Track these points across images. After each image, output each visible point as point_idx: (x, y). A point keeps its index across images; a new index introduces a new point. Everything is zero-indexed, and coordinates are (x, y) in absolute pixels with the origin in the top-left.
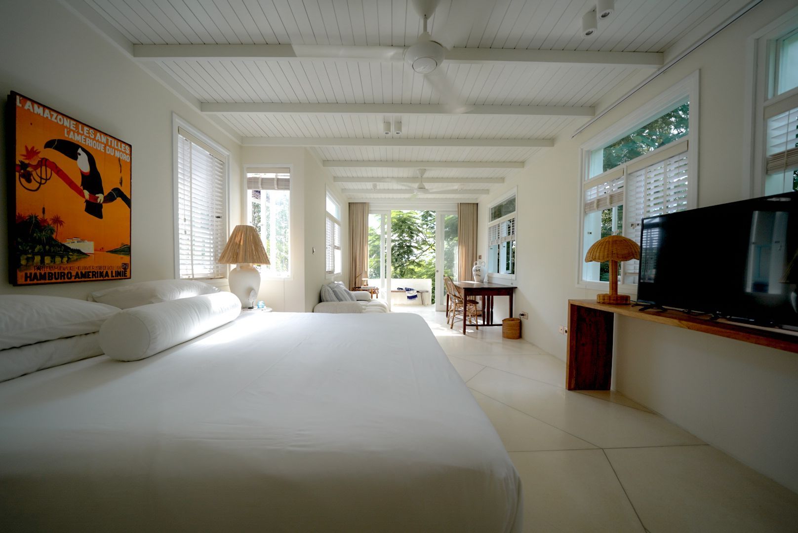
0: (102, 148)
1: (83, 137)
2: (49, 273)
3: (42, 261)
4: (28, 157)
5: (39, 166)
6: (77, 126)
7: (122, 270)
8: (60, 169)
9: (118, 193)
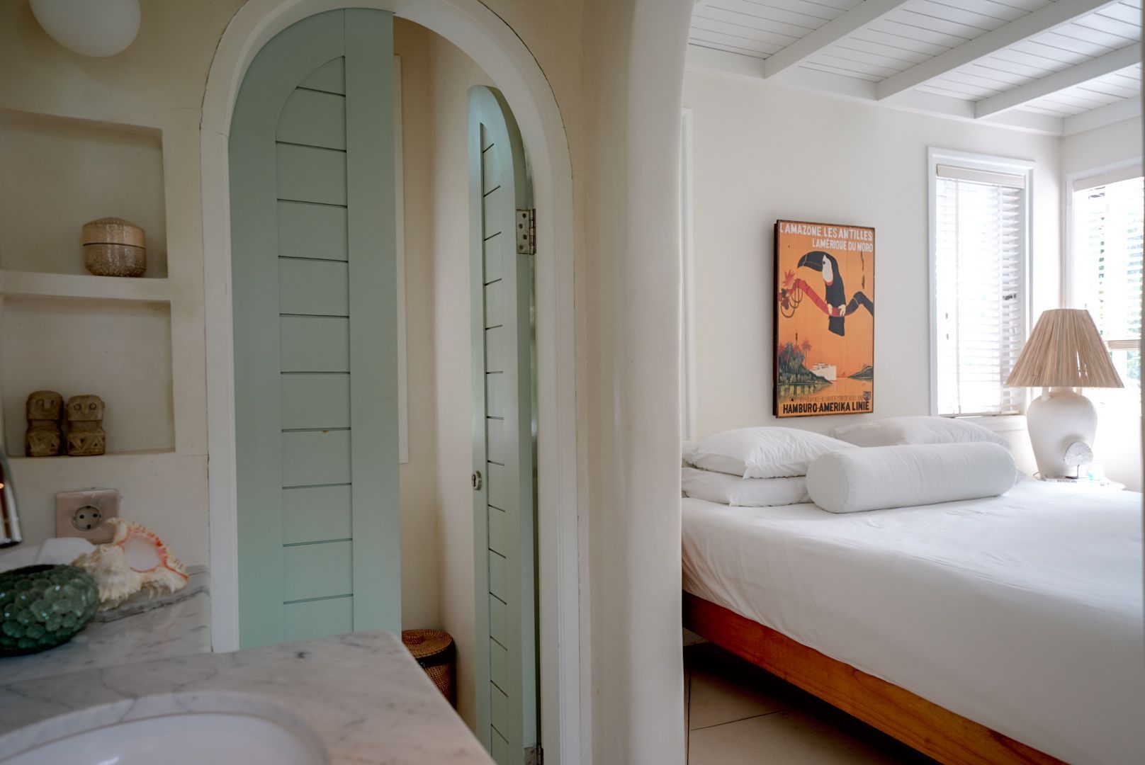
0: (845, 245)
1: (828, 240)
2: (800, 405)
3: (795, 393)
4: (786, 283)
5: (794, 289)
6: (822, 230)
7: (864, 400)
8: (809, 287)
9: (861, 297)
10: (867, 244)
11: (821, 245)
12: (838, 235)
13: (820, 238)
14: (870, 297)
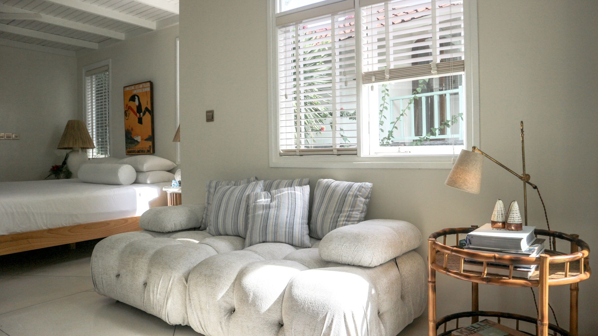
0: (141, 90)
2: (132, 150)
3: (130, 146)
4: (126, 108)
5: (128, 110)
6: (135, 87)
7: (149, 149)
8: (132, 108)
9: (147, 109)
10: (148, 88)
11: (135, 92)
12: (139, 87)
13: (134, 90)
14: (150, 108)
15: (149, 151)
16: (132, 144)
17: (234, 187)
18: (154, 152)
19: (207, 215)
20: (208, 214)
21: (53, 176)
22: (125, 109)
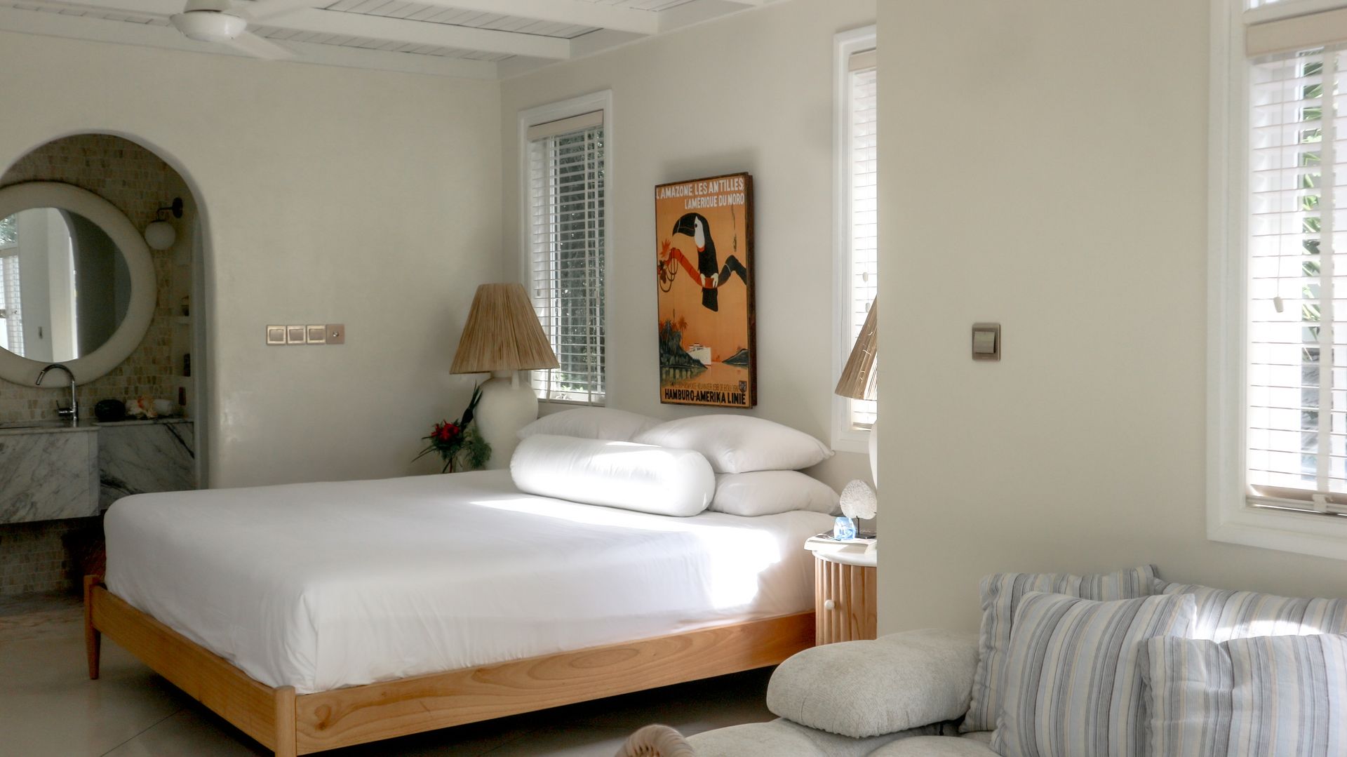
0: (715, 201)
2: (679, 391)
3: (674, 377)
4: (663, 254)
6: (693, 188)
7: (739, 394)
8: (683, 256)
9: (733, 263)
10: (738, 194)
11: (693, 206)
12: (708, 190)
13: (691, 197)
14: (743, 262)
15: (737, 398)
16: (681, 371)
17: (1084, 604)
18: (754, 402)
19: (984, 685)
20: (988, 684)
21: (436, 456)
22: (660, 256)
